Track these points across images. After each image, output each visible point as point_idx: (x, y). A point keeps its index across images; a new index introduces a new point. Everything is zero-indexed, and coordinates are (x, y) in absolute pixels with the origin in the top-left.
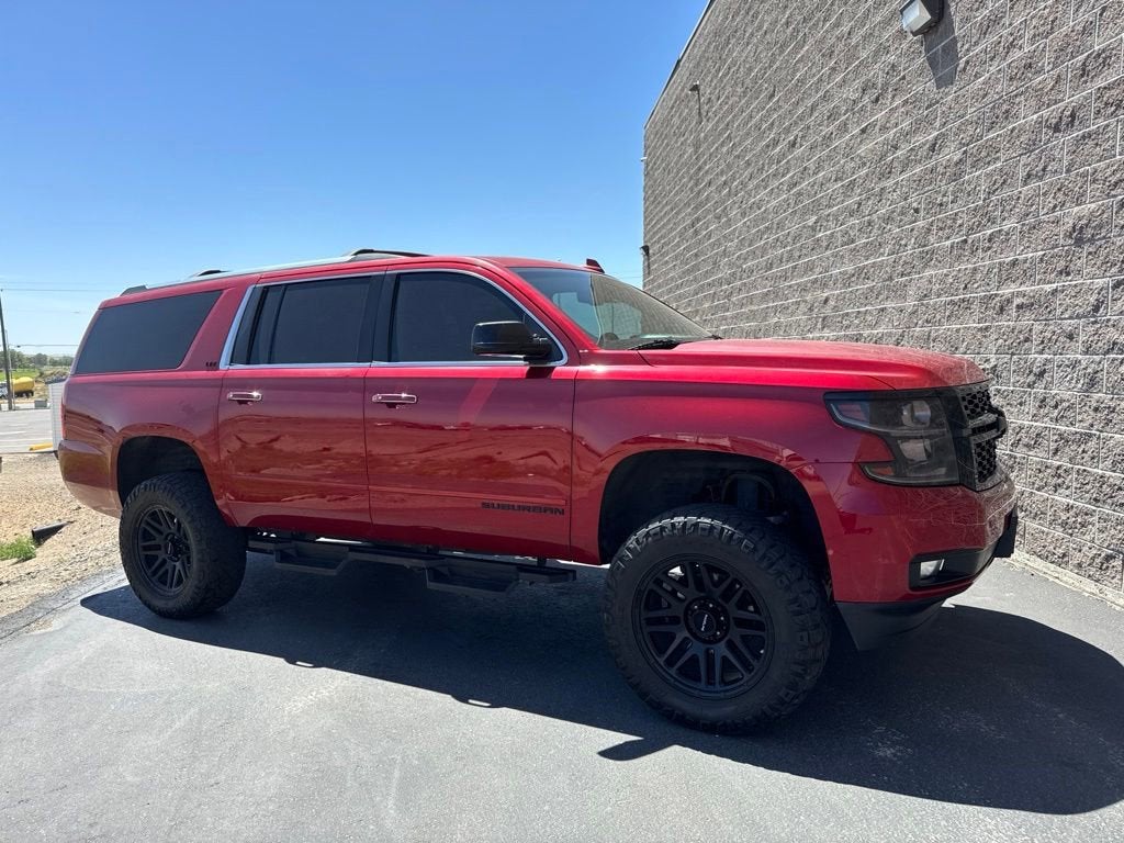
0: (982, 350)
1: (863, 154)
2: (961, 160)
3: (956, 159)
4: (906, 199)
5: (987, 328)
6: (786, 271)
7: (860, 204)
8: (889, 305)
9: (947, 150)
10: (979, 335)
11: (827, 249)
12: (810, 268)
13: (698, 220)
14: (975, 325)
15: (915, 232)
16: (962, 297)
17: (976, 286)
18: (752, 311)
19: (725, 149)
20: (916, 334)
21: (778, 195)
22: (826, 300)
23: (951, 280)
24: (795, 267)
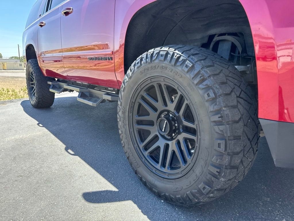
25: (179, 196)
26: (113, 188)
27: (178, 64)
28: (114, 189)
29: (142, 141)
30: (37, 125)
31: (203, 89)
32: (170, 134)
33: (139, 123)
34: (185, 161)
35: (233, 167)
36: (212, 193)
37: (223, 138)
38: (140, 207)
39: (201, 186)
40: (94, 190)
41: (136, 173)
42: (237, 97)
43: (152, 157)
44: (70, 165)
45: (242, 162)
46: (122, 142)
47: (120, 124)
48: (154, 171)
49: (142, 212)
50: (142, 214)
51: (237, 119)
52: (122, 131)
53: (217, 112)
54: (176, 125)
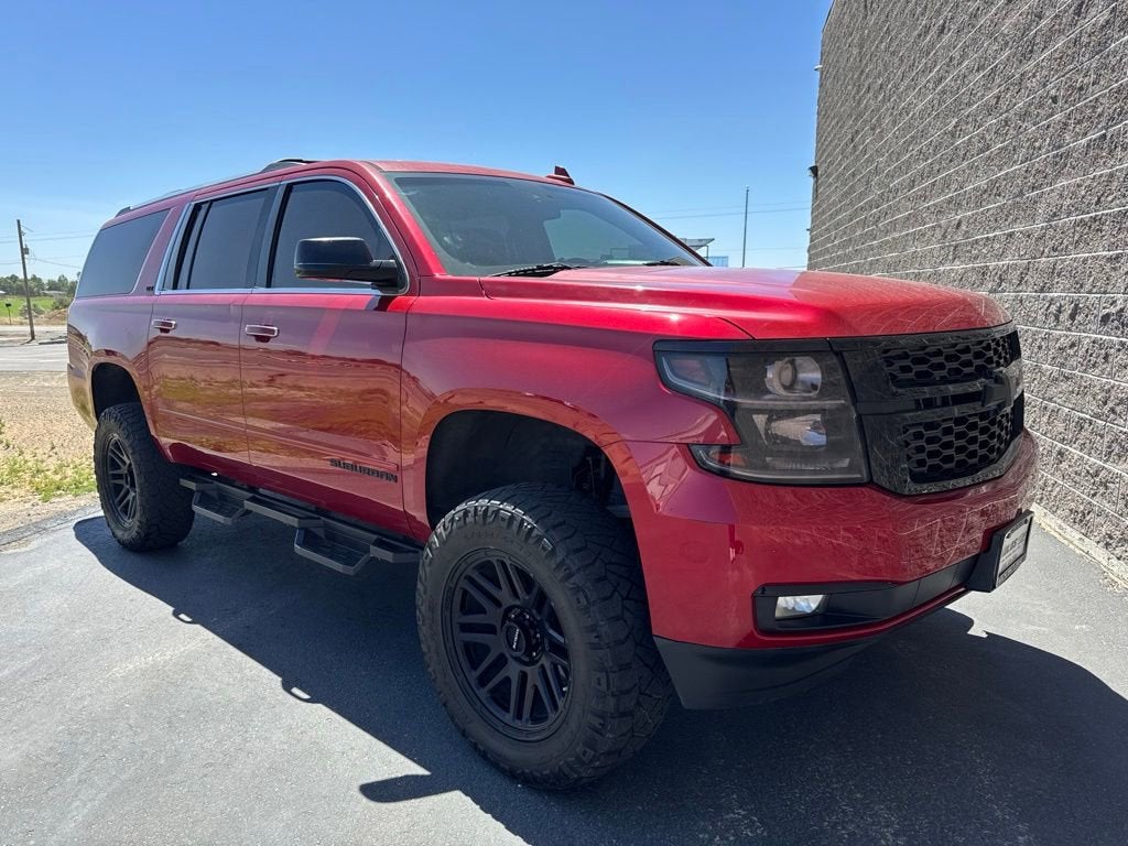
0: (1110, 287)
1: (1006, 32)
2: (1107, 22)
3: (1102, 21)
4: (1045, 85)
5: (1118, 257)
6: (925, 189)
7: (999, 98)
8: (1018, 228)
9: (1093, 11)
10: (1108, 267)
11: (964, 159)
12: (946, 184)
13: (857, 132)
14: (1105, 253)
15: (1051, 129)
16: (1093, 214)
17: (1110, 198)
18: (894, 239)
19: (883, 46)
20: (1041, 266)
21: (925, 95)
22: (959, 225)
23: (1083, 193)
24: (934, 184)
25: (547, 772)
26: (418, 770)
27: (531, 541)
28: (421, 771)
29: (474, 666)
30: (174, 618)
31: (571, 589)
32: (528, 652)
33: (465, 628)
34: (555, 707)
35: (624, 714)
36: (598, 760)
37: (603, 669)
38: (476, 801)
39: (579, 749)
40: (380, 779)
41: (464, 734)
42: (623, 599)
43: (494, 699)
44: (311, 728)
45: (638, 704)
46: (430, 670)
47: (424, 631)
48: (500, 729)
49: (482, 808)
50: (482, 812)
51: (622, 637)
52: (429, 648)
53: (593, 629)
54: (538, 635)
